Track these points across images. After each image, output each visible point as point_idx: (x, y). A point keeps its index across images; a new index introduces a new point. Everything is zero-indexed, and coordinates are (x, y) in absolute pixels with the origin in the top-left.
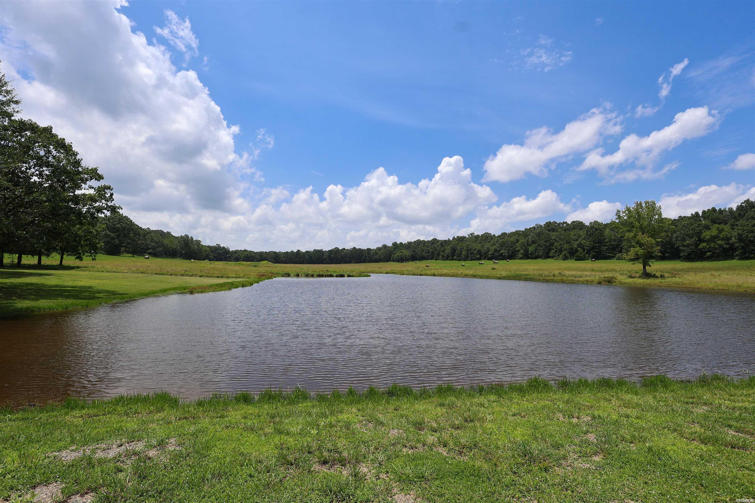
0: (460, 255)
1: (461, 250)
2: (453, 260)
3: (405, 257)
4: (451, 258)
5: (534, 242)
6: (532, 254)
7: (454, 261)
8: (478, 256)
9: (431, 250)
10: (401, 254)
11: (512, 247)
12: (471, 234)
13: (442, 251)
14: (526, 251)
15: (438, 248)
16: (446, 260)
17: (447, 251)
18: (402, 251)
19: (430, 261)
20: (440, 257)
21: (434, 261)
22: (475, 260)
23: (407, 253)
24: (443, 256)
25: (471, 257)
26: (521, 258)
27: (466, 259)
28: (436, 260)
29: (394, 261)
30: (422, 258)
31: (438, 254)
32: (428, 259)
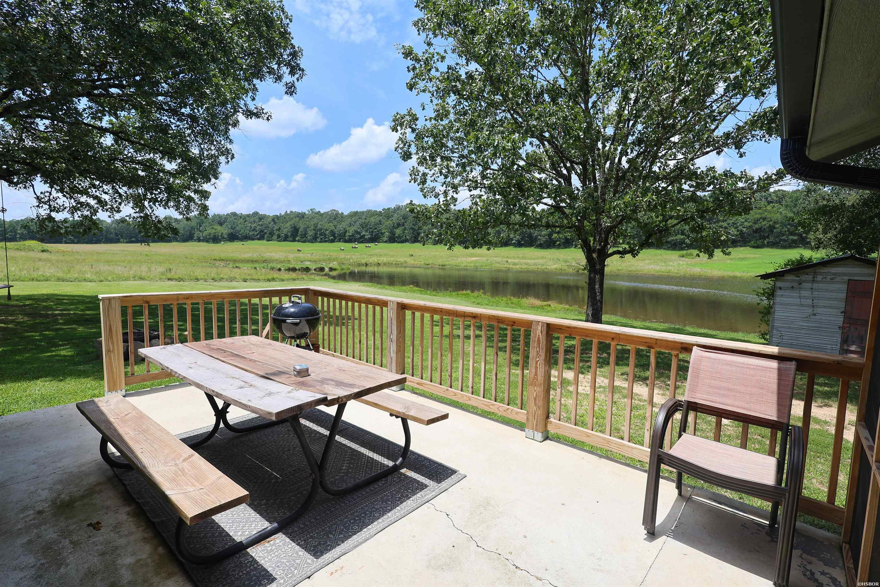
0: (304, 235)
1: (305, 230)
2: (294, 240)
3: (221, 236)
4: (291, 239)
5: (399, 225)
6: (399, 237)
7: (296, 243)
8: (331, 238)
9: (259, 227)
10: (214, 231)
11: (376, 229)
12: (311, 210)
13: (277, 230)
14: (393, 233)
15: (270, 225)
16: (284, 241)
17: (285, 231)
18: (215, 227)
19: (256, 242)
20: (275, 237)
21: (264, 242)
22: (326, 241)
23: (224, 230)
24: (279, 236)
25: (321, 239)
26: (386, 242)
27: (314, 240)
28: (268, 241)
29: (199, 240)
30: (246, 238)
31: (270, 233)
32: (253, 239)
